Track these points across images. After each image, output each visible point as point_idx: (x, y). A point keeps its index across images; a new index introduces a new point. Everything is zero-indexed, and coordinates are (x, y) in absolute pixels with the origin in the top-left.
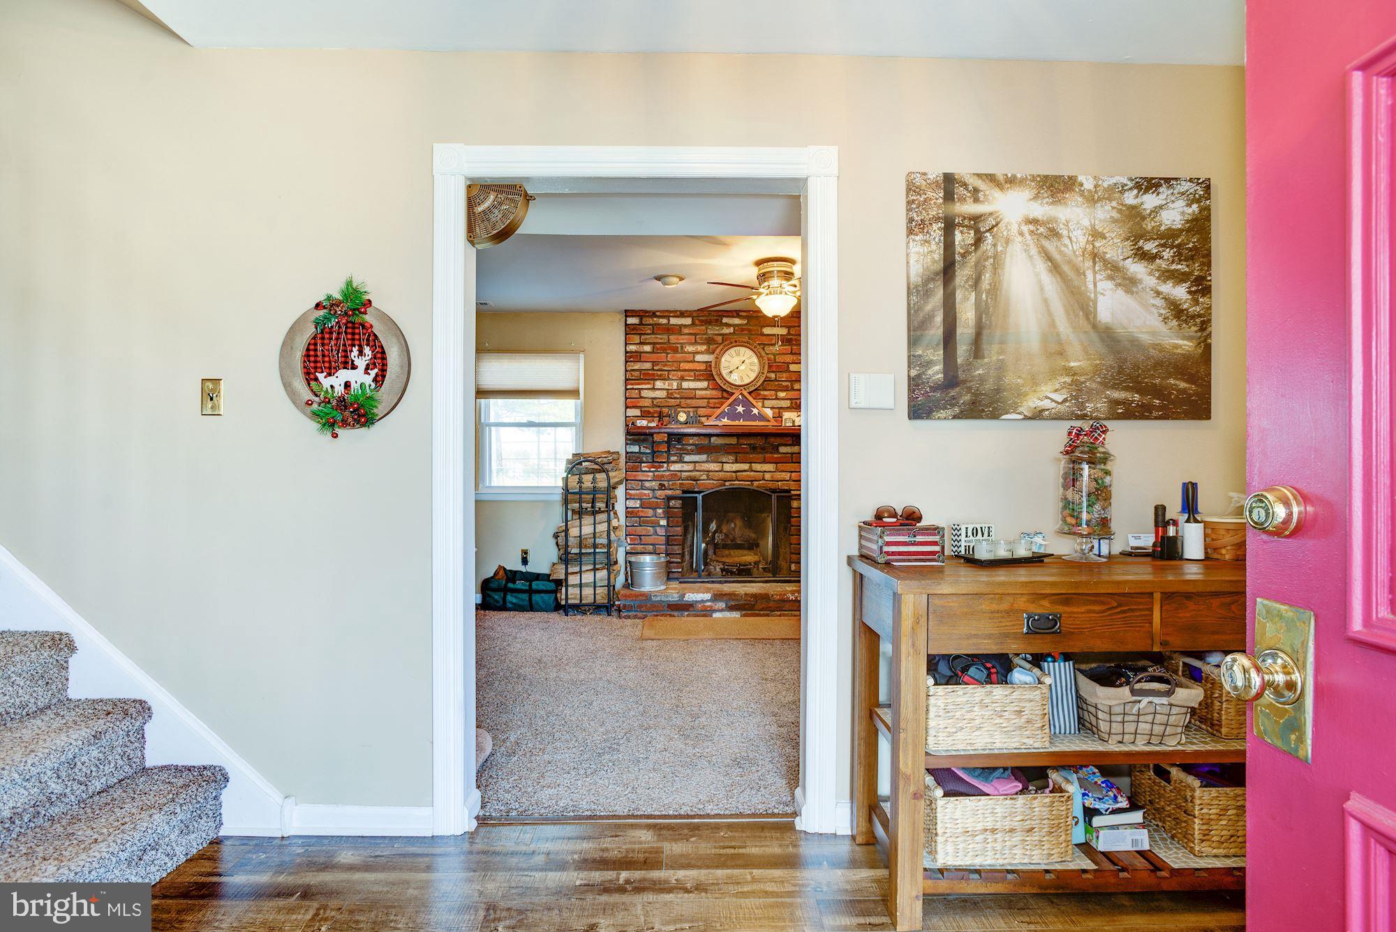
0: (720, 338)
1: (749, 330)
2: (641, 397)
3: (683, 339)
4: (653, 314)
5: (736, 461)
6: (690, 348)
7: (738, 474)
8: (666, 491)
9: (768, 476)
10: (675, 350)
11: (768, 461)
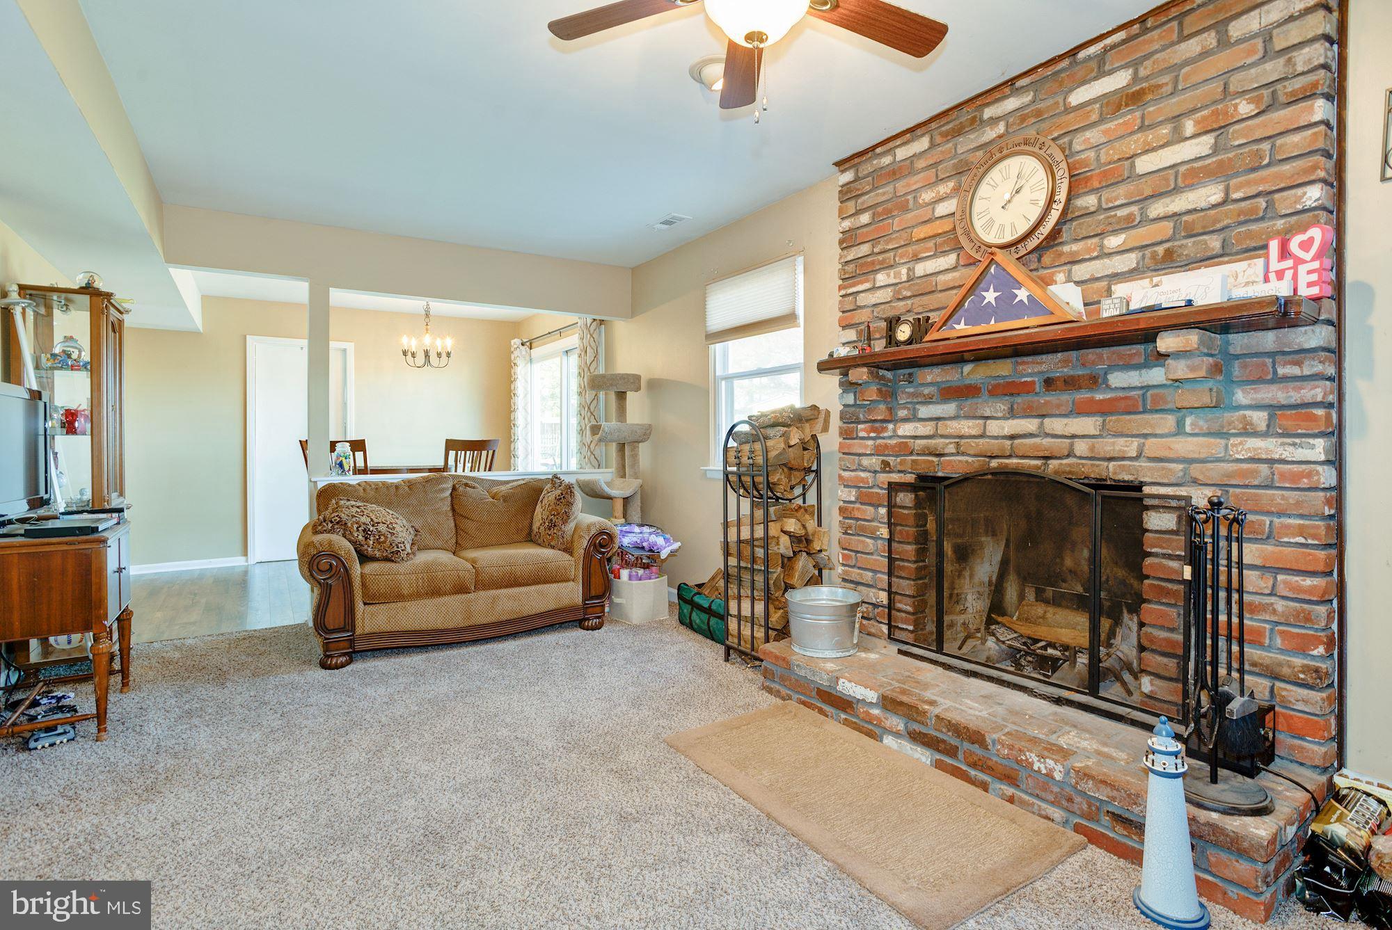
0: (980, 153)
1: (1038, 113)
2: (857, 308)
3: (916, 181)
4: (872, 153)
5: (1012, 414)
6: (928, 196)
7: (1017, 441)
8: (891, 475)
9: (1081, 447)
10: (904, 208)
11: (1080, 410)
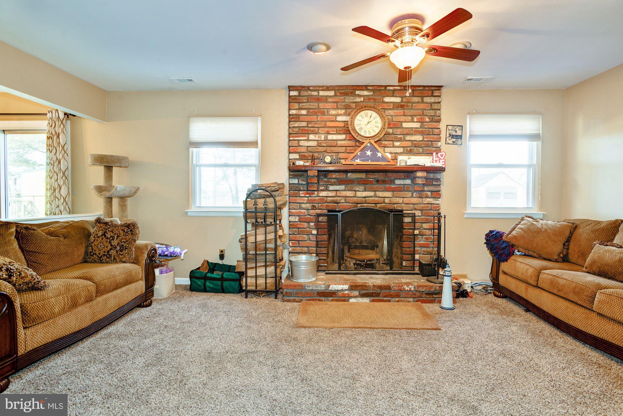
0: (354, 105)
1: (375, 99)
2: (300, 146)
3: (329, 105)
4: (308, 88)
5: (365, 190)
6: (333, 112)
7: (366, 199)
8: (316, 210)
9: (387, 200)
10: (323, 114)
11: (387, 190)
